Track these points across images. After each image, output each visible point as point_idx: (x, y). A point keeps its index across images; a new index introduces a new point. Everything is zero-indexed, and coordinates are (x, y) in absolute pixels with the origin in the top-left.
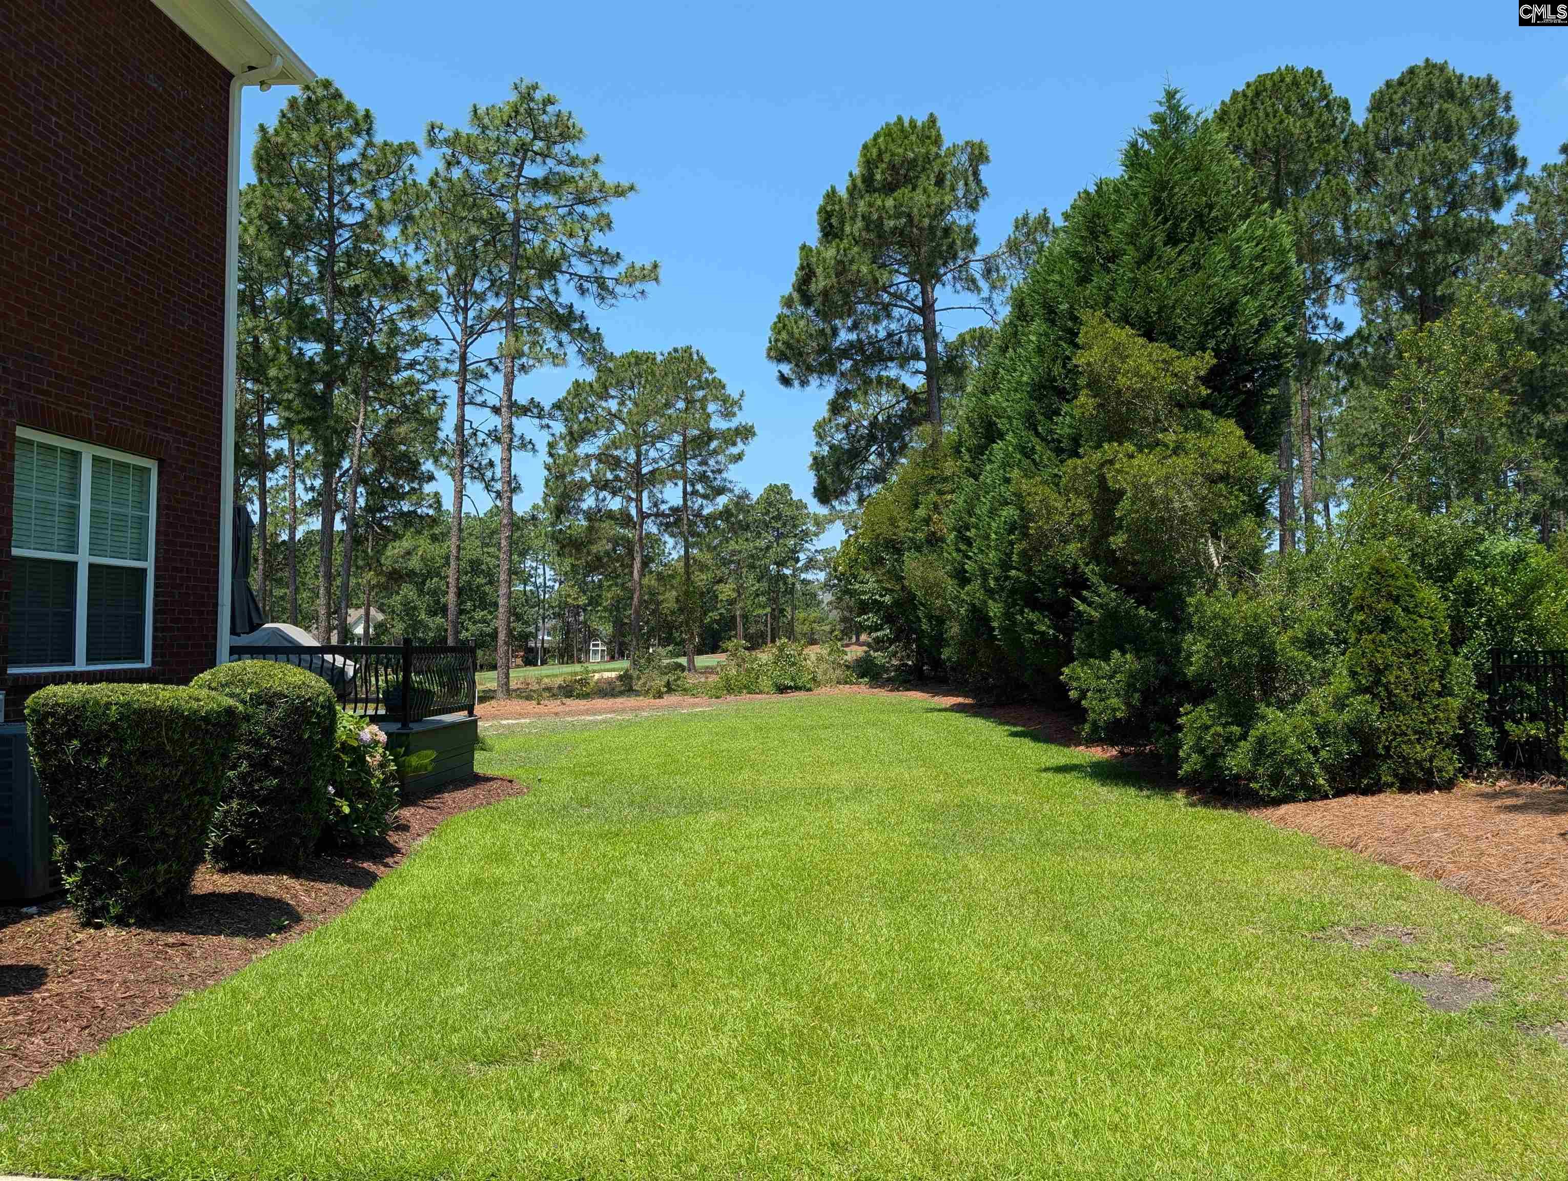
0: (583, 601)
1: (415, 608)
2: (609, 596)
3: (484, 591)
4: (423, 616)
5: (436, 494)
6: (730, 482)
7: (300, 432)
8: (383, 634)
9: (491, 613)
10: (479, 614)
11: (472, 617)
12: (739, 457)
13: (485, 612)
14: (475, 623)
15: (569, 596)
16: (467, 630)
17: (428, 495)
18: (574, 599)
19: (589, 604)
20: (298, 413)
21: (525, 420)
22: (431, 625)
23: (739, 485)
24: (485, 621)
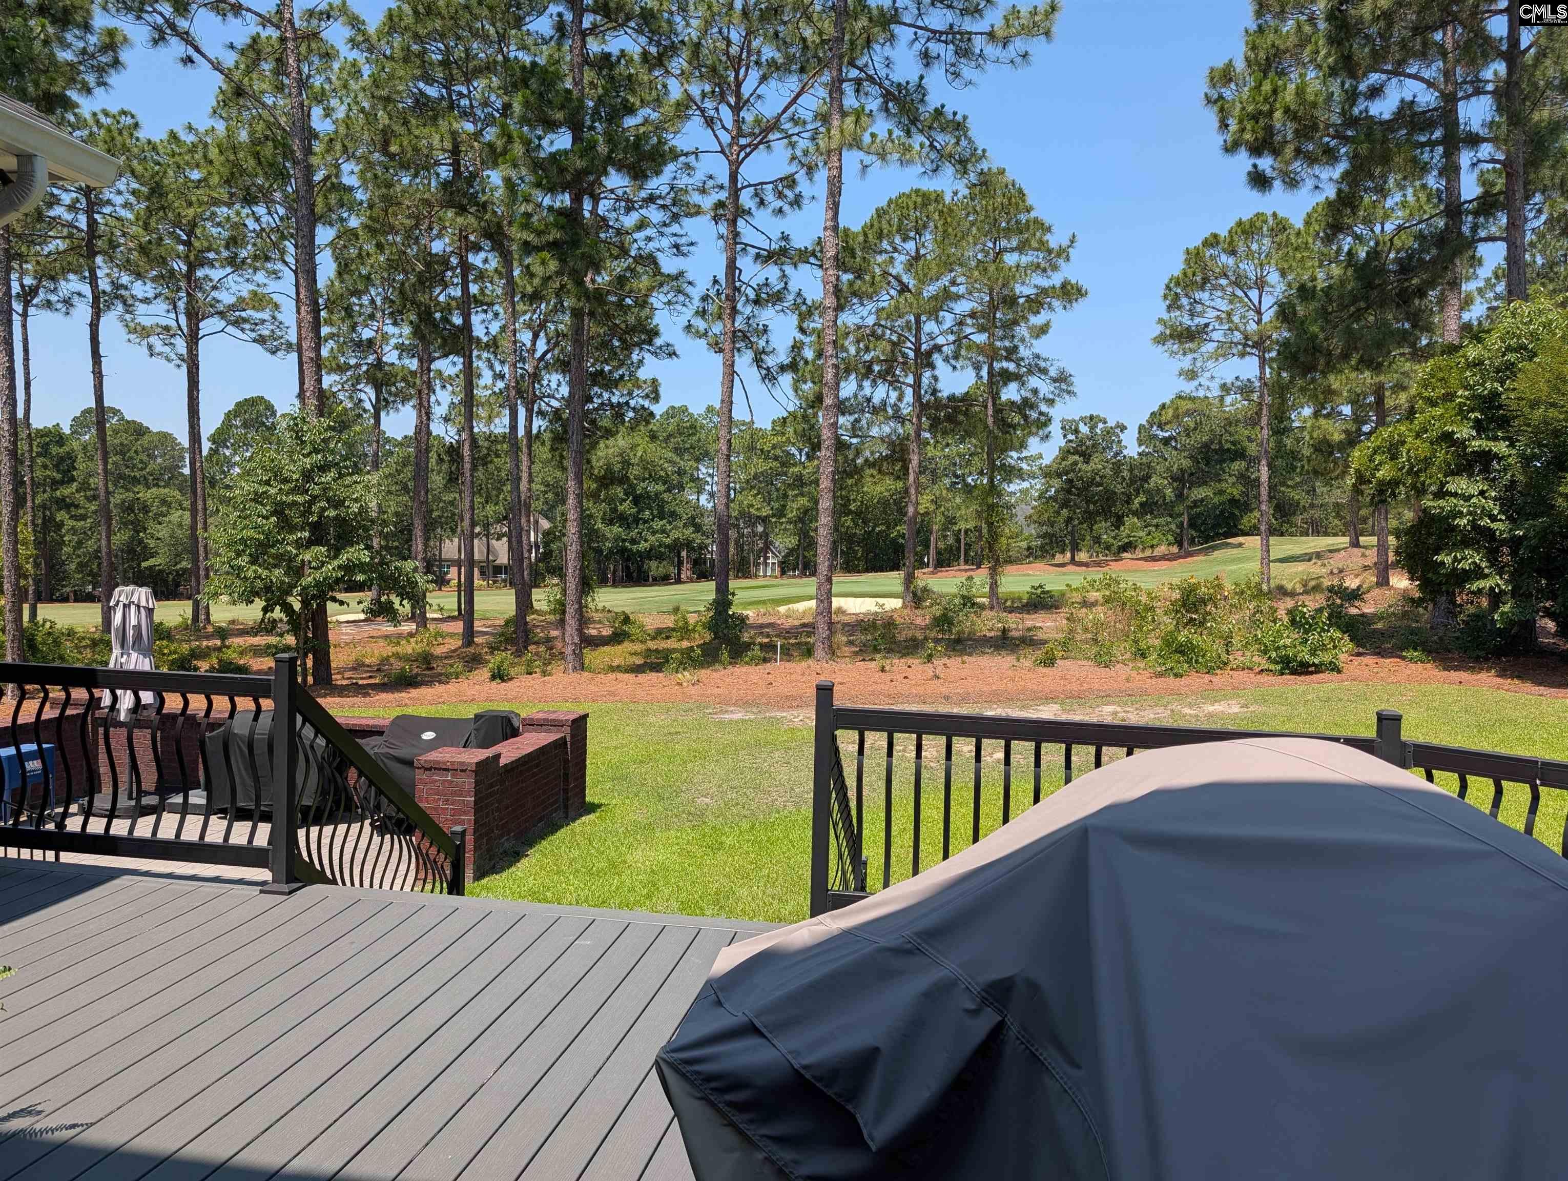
0: (766, 511)
1: (590, 516)
2: (794, 506)
3: (663, 499)
4: (599, 525)
5: (654, 381)
6: (1045, 360)
7: (543, 263)
8: (552, 541)
9: (670, 523)
10: (657, 524)
11: (651, 527)
12: (1043, 330)
13: (664, 521)
14: (654, 533)
15: (752, 506)
16: (646, 541)
17: (645, 382)
18: (758, 509)
19: (773, 516)
20: (539, 233)
21: (804, 268)
22: (609, 535)
23: (1057, 364)
24: (663, 531)
